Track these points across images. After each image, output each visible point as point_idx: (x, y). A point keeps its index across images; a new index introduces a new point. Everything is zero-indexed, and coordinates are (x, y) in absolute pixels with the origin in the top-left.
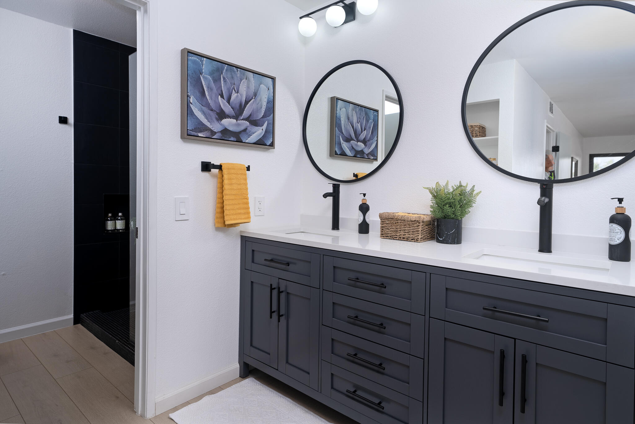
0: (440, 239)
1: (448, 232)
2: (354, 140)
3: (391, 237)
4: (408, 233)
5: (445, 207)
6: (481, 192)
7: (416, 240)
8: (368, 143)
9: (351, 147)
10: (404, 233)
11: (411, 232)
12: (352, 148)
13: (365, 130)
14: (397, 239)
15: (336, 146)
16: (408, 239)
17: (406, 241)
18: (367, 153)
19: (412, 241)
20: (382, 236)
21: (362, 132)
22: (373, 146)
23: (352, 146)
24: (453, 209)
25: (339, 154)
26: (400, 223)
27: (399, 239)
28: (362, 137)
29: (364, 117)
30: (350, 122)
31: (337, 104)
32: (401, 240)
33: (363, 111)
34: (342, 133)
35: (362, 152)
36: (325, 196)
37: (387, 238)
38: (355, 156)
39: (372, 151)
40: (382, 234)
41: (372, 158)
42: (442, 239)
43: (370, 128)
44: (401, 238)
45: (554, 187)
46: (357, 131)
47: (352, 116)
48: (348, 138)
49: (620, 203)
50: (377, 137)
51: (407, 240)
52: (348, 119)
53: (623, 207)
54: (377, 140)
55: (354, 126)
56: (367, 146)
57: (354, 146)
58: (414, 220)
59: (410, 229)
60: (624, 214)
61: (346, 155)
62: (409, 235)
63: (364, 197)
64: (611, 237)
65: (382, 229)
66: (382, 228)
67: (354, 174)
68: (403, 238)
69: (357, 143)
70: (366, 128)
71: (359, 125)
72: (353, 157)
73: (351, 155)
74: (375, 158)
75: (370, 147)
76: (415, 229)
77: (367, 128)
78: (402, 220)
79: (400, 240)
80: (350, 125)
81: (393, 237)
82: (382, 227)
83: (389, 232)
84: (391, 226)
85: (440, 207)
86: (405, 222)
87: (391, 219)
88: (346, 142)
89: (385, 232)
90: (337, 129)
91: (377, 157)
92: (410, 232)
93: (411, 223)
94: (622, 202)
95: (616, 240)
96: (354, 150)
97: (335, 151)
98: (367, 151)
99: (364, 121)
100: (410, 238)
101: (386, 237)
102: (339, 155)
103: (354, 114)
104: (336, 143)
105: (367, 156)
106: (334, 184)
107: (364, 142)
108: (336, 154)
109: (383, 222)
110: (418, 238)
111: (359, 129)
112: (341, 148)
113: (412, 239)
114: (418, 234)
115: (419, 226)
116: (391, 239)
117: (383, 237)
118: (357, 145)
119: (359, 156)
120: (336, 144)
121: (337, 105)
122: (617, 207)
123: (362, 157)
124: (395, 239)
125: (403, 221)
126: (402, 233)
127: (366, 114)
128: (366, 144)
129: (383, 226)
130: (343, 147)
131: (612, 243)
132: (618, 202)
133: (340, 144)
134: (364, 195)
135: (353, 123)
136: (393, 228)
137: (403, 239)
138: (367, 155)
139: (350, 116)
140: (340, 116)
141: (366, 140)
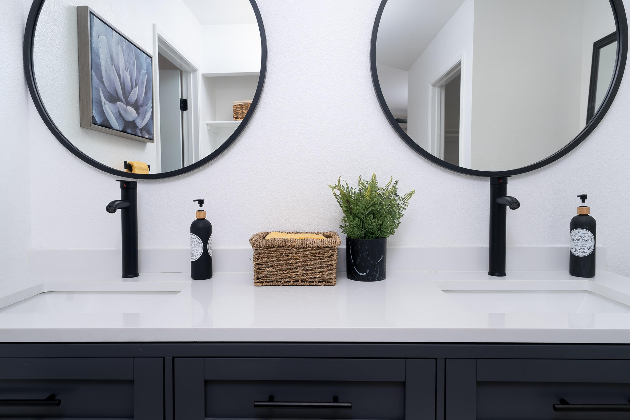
0: (361, 274)
1: (374, 263)
2: (122, 101)
3: (277, 281)
4: (311, 270)
5: (368, 219)
6: (413, 192)
7: (328, 282)
8: (141, 110)
9: (118, 114)
10: (305, 272)
11: (318, 268)
12: (120, 116)
13: (136, 86)
14: (291, 283)
15: (94, 108)
16: (313, 282)
17: (308, 285)
18: (140, 128)
19: (321, 284)
20: (258, 281)
21: (132, 89)
22: (148, 116)
23: (119, 111)
24: (380, 222)
25: (99, 123)
26: (296, 253)
27: (295, 283)
28: (133, 97)
29: (134, 62)
30: (115, 66)
31: (92, 24)
32: (299, 285)
33: (133, 51)
34: (103, 83)
35: (133, 124)
36: (111, 208)
37: (270, 284)
38: (124, 131)
39: (147, 125)
40: (258, 279)
41: (147, 136)
42: (364, 274)
43: (142, 83)
44: (297, 281)
45: (508, 182)
46: (126, 86)
47: (117, 54)
48: (113, 95)
49: (583, 201)
50: (152, 102)
51: (311, 283)
52: (112, 59)
53: (587, 207)
54: (152, 107)
55: (120, 74)
56: (141, 115)
57: (122, 113)
58: (325, 245)
59: (316, 264)
60: (587, 215)
61: (110, 127)
62: (314, 273)
63: (201, 206)
64: (578, 247)
65: (259, 269)
66: (259, 266)
67: (126, 162)
68: (302, 281)
69: (125, 106)
70: (137, 82)
71: (127, 74)
72: (121, 131)
73: (118, 128)
74: (151, 137)
75: (145, 117)
76: (325, 262)
77: (139, 83)
78: (301, 248)
79: (296, 285)
80: (115, 71)
81: (281, 282)
82: (258, 264)
83: (273, 273)
84: (278, 261)
85: (361, 220)
86: (305, 251)
87: (279, 247)
88: (109, 102)
89: (266, 273)
90: (94, 74)
91: (153, 135)
92: (315, 269)
93: (317, 252)
94: (586, 200)
95: (586, 250)
96: (121, 119)
97: (93, 117)
98: (141, 124)
99: (134, 68)
100: (317, 280)
101: (267, 282)
102: (98, 125)
103: (120, 52)
104: (94, 100)
105: (141, 133)
106: (123, 183)
107: (136, 106)
108: (95, 123)
109: (260, 254)
110: (331, 279)
111: (128, 81)
112: (102, 113)
113: (319, 282)
114: (332, 270)
115: (332, 255)
116: (278, 285)
117: (261, 284)
118: (126, 111)
119: (129, 131)
120: (94, 103)
121: (92, 26)
122: (580, 207)
123: (133, 133)
124: (285, 286)
125: (301, 250)
126: (300, 272)
127: (137, 58)
128: (139, 111)
129: (260, 261)
130: (104, 110)
131: (580, 255)
132: (581, 200)
133: (100, 104)
134: (201, 202)
135: (119, 68)
136: (281, 265)
137: (303, 283)
138: (141, 130)
139: (114, 54)
140: (98, 50)
141: (139, 105)
